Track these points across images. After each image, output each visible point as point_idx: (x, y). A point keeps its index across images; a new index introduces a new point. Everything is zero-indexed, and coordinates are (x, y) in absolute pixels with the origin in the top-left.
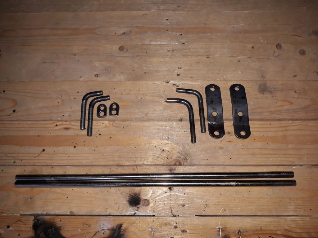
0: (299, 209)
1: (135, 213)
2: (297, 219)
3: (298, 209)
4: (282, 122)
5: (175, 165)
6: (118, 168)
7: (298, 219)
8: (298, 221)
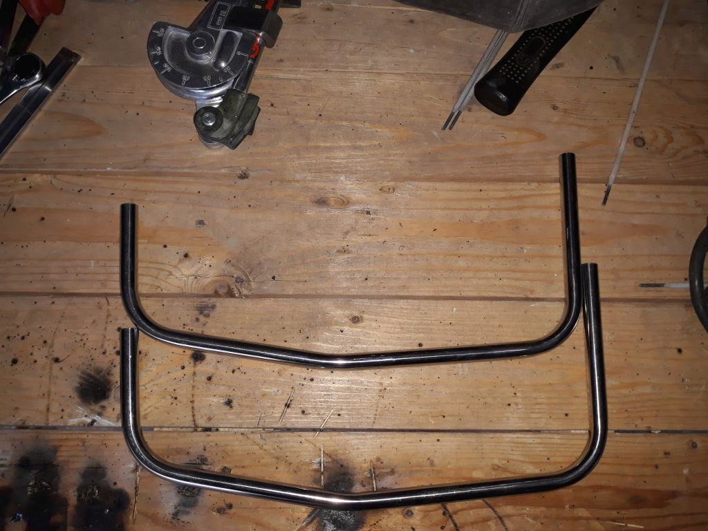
0: (538, 413)
1: (94, 421)
2: (529, 438)
3: (533, 413)
4: (511, 186)
5: (216, 294)
6: (54, 300)
7: (531, 441)
8: (530, 444)
